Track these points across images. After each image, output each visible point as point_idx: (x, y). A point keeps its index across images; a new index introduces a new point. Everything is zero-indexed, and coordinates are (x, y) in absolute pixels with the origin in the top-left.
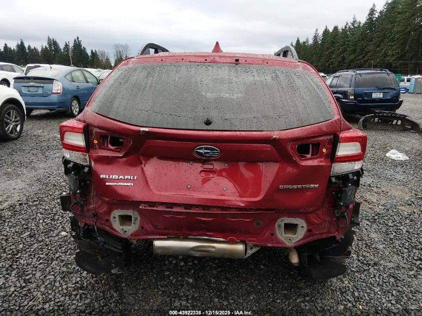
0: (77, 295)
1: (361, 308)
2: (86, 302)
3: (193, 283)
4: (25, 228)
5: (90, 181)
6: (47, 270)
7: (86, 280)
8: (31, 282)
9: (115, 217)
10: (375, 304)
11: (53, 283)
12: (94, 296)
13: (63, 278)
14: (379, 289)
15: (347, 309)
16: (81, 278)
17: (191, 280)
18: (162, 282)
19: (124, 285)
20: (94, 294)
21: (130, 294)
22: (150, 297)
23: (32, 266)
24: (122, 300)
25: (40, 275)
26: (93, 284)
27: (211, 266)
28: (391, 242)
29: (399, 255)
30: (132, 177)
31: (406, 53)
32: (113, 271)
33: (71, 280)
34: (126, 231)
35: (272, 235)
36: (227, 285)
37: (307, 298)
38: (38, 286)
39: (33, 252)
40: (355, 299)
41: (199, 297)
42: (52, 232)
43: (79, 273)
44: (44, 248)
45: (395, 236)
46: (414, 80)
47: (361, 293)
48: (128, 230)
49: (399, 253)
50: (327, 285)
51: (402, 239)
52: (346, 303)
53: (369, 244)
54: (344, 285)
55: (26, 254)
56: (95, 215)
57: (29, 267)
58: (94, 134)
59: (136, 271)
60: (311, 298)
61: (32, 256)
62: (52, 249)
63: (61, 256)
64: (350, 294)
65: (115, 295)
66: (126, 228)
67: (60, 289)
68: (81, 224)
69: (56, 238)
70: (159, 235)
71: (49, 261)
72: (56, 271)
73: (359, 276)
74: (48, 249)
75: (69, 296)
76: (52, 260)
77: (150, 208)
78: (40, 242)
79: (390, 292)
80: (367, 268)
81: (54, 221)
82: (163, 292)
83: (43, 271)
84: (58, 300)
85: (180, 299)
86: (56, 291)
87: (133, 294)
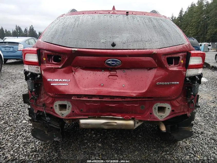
0: (32, 155)
1: (199, 157)
2: (38, 159)
3: (102, 146)
4: (2, 119)
5: (41, 84)
6: (15, 142)
7: (38, 147)
8: (5, 149)
9: (56, 106)
10: (206, 155)
11: (18, 149)
12: (43, 156)
13: (24, 146)
14: (207, 146)
15: (191, 158)
16: (35, 145)
17: (100, 145)
18: (83, 147)
19: (60, 149)
20: (43, 154)
21: (64, 154)
22: (77, 155)
23: (5, 140)
24: (60, 157)
25: (10, 144)
26: (42, 149)
27: (111, 137)
28: (208, 121)
29: (213, 128)
30: (67, 80)
31: (198, 32)
32: (55, 139)
33: (29, 147)
34: (63, 114)
35: (151, 114)
36: (121, 147)
37: (168, 153)
38: (9, 151)
39: (6, 132)
40: (194, 152)
41: (106, 154)
42: (17, 121)
43: (34, 143)
44: (13, 130)
45: (209, 118)
46: (203, 45)
47: (197, 149)
48: (64, 114)
49: (213, 127)
50: (177, 145)
51: (213, 120)
52: (190, 154)
53: (196, 123)
54: (187, 145)
55: (2, 133)
56: (44, 105)
57: (4, 140)
58: (43, 54)
59: (67, 141)
60: (170, 153)
61: (6, 134)
62: (18, 130)
63: (23, 134)
64: (191, 150)
65: (56, 155)
66: (63, 112)
67: (22, 152)
68: (35, 112)
69: (20, 124)
70: (83, 116)
71: (15, 137)
72: (20, 142)
73: (194, 140)
74: (15, 130)
75: (28, 156)
76: (18, 136)
77: (78, 99)
78: (11, 126)
79: (213, 148)
80: (198, 135)
81: (19, 115)
82: (84, 152)
83: (12, 142)
84: (21, 159)
85: (95, 156)
86: (20, 153)
87: (66, 153)
